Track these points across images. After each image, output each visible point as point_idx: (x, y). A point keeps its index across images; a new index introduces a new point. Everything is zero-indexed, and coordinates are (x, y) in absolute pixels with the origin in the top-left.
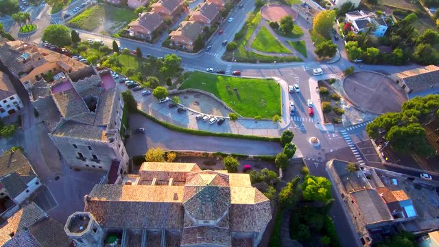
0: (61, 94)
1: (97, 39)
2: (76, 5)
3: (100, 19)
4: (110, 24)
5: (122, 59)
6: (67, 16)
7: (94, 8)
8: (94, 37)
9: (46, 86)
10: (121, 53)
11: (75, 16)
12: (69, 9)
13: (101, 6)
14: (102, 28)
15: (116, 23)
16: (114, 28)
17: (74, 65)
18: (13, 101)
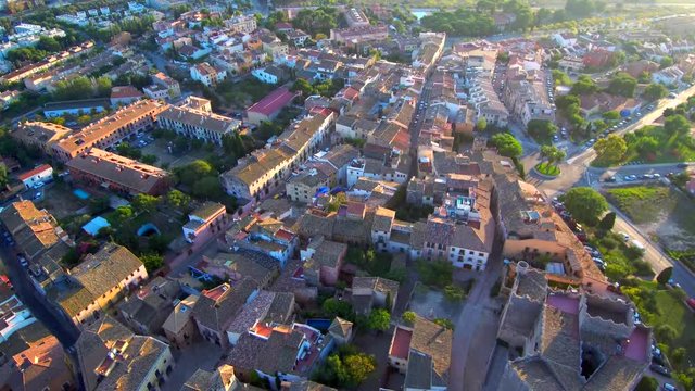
0: (556, 312)
1: (639, 243)
2: (634, 171)
3: (661, 213)
4: (673, 230)
5: (662, 300)
6: (609, 180)
7: (661, 190)
8: (636, 236)
9: (544, 286)
10: (666, 288)
11: (621, 186)
12: (619, 172)
13: (672, 192)
14: (654, 227)
15: (684, 234)
16: (676, 238)
17: (588, 268)
18: (481, 258)
